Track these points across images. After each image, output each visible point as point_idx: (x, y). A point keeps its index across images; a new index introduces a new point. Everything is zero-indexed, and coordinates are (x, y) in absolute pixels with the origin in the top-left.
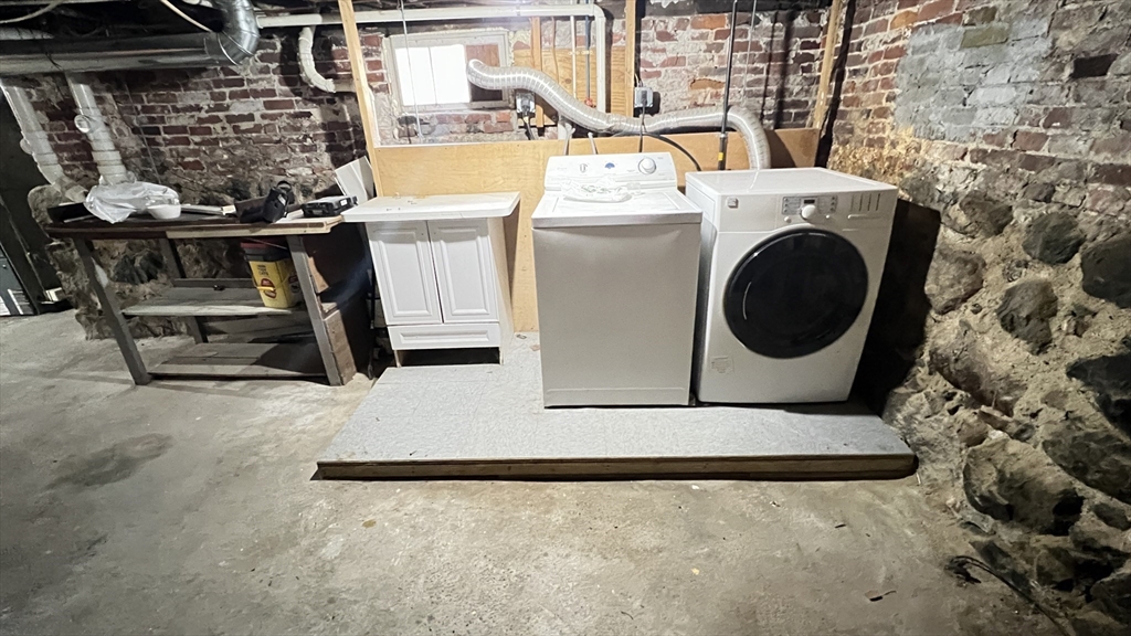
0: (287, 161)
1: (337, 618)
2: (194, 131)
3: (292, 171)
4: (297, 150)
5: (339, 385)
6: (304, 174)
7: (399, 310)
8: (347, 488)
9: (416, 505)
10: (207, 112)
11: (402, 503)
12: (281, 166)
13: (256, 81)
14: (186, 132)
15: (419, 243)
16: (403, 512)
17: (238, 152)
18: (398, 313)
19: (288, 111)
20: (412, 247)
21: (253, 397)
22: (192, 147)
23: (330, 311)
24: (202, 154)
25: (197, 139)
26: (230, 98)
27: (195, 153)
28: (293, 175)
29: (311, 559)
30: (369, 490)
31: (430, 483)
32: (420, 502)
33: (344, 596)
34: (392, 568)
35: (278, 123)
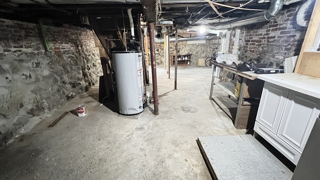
0: (278, 53)
1: (158, 166)
2: (257, 41)
3: (277, 57)
4: (283, 49)
5: (236, 128)
6: (280, 58)
7: (262, 118)
8: (197, 149)
9: (197, 170)
10: (263, 36)
11: (196, 166)
12: (275, 54)
13: (282, 24)
14: (255, 42)
15: (282, 97)
16: (193, 168)
17: (265, 49)
18: (261, 119)
19: (287, 35)
20: (279, 97)
21: (218, 115)
22: (255, 46)
23: (246, 105)
24: (256, 48)
25: (257, 44)
26: (272, 31)
27: (254, 48)
28: (276, 58)
29: (173, 152)
30: (198, 155)
31: (208, 171)
32: (199, 171)
33: (164, 164)
34: (173, 172)
35: (282, 39)
